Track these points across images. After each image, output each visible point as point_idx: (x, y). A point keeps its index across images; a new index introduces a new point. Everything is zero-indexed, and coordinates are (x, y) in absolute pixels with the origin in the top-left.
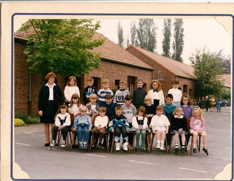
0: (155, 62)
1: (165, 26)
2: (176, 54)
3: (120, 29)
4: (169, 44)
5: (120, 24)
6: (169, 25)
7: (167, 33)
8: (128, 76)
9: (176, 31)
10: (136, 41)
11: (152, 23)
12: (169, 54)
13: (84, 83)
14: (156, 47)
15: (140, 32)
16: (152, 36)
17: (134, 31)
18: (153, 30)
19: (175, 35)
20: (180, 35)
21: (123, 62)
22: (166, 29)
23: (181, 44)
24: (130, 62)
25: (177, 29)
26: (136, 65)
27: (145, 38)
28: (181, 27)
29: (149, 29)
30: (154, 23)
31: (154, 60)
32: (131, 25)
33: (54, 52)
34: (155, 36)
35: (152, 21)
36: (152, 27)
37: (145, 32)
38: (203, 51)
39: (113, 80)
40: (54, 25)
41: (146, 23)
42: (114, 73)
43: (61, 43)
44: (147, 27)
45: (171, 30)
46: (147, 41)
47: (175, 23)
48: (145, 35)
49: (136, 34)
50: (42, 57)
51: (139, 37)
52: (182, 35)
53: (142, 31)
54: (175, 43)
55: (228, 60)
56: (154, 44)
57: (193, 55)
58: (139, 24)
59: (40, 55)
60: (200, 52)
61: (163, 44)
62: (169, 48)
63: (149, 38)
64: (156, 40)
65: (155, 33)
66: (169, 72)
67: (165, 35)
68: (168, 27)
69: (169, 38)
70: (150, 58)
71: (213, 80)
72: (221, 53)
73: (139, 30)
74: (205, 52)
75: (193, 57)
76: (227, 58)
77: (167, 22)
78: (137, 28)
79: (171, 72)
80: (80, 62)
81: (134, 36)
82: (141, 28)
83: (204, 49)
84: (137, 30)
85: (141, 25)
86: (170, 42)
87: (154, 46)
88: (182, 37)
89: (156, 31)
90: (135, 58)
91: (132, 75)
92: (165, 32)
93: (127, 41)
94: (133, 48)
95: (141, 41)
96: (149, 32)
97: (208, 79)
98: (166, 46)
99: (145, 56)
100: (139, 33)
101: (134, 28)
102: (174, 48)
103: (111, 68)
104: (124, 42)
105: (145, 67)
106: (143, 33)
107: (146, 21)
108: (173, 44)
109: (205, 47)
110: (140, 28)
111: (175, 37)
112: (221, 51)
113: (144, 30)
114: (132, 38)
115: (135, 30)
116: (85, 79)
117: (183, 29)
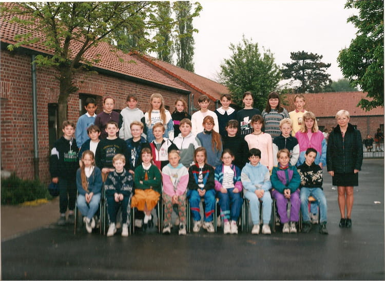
26: (167, 85)
105: (179, 88)
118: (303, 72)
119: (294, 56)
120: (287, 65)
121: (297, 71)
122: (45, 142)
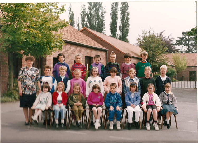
0: (107, 43)
1: (112, 10)
2: (122, 36)
3: (71, 12)
4: (117, 26)
5: (71, 8)
6: (116, 9)
7: (114, 16)
8: (85, 57)
9: (122, 15)
10: (86, 24)
11: (100, 7)
12: (116, 35)
13: (46, 63)
14: (104, 29)
15: (89, 15)
16: (100, 19)
17: (84, 15)
18: (101, 13)
19: (121, 18)
20: (125, 18)
21: (81, 43)
22: (113, 12)
23: (127, 27)
24: (87, 43)
25: (123, 13)
26: (92, 46)
27: (94, 21)
28: (127, 11)
29: (98, 13)
30: (102, 7)
31: (106, 41)
32: (81, 9)
33: (22, 34)
34: (103, 20)
35: (101, 6)
36: (101, 11)
37: (94, 15)
38: (149, 33)
39: (72, 60)
40: (22, 9)
41: (95, 8)
42: (73, 54)
43: (27, 26)
44: (96, 11)
45: (118, 14)
46: (96, 24)
47: (121, 8)
48: (95, 19)
49: (86, 18)
50: (11, 39)
51: (89, 20)
52: (128, 19)
53: (91, 14)
54: (121, 26)
55: (168, 41)
56: (103, 27)
57: (140, 37)
58: (88, 8)
59: (9, 38)
60: (146, 33)
61: (111, 27)
62: (116, 30)
63: (98, 22)
64: (105, 23)
65: (103, 16)
66: (120, 52)
67: (112, 18)
68: (115, 11)
69: (116, 21)
70: (102, 39)
71: (158, 58)
72: (162, 34)
73: (89, 14)
74: (151, 34)
75: (140, 38)
76: (167, 39)
77: (114, 6)
78: (87, 12)
79: (122, 52)
80: (46, 44)
81: (84, 19)
82: (91, 12)
83: (149, 31)
84: (87, 14)
85: (90, 9)
86: (117, 24)
87: (103, 28)
88: (127, 21)
89: (105, 15)
90: (91, 40)
91: (89, 55)
92: (113, 16)
93: (77, 24)
94: (87, 31)
95: (90, 24)
96: (98, 16)
97: (153, 58)
98: (113, 29)
99: (98, 38)
100: (88, 17)
101: (84, 12)
102: (120, 30)
103: (71, 49)
104: (75, 24)
105: (100, 48)
106: (93, 16)
107: (95, 6)
108: (119, 27)
109: (150, 29)
110: (89, 12)
111: (121, 20)
112: (162, 33)
113: (94, 13)
114: (82, 21)
115: (85, 13)
116: (47, 60)
117: (129, 13)
118: (189, 42)
119: (184, 33)
120: (180, 38)
121: (185, 42)
122: (5, 73)
